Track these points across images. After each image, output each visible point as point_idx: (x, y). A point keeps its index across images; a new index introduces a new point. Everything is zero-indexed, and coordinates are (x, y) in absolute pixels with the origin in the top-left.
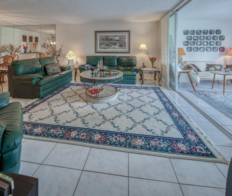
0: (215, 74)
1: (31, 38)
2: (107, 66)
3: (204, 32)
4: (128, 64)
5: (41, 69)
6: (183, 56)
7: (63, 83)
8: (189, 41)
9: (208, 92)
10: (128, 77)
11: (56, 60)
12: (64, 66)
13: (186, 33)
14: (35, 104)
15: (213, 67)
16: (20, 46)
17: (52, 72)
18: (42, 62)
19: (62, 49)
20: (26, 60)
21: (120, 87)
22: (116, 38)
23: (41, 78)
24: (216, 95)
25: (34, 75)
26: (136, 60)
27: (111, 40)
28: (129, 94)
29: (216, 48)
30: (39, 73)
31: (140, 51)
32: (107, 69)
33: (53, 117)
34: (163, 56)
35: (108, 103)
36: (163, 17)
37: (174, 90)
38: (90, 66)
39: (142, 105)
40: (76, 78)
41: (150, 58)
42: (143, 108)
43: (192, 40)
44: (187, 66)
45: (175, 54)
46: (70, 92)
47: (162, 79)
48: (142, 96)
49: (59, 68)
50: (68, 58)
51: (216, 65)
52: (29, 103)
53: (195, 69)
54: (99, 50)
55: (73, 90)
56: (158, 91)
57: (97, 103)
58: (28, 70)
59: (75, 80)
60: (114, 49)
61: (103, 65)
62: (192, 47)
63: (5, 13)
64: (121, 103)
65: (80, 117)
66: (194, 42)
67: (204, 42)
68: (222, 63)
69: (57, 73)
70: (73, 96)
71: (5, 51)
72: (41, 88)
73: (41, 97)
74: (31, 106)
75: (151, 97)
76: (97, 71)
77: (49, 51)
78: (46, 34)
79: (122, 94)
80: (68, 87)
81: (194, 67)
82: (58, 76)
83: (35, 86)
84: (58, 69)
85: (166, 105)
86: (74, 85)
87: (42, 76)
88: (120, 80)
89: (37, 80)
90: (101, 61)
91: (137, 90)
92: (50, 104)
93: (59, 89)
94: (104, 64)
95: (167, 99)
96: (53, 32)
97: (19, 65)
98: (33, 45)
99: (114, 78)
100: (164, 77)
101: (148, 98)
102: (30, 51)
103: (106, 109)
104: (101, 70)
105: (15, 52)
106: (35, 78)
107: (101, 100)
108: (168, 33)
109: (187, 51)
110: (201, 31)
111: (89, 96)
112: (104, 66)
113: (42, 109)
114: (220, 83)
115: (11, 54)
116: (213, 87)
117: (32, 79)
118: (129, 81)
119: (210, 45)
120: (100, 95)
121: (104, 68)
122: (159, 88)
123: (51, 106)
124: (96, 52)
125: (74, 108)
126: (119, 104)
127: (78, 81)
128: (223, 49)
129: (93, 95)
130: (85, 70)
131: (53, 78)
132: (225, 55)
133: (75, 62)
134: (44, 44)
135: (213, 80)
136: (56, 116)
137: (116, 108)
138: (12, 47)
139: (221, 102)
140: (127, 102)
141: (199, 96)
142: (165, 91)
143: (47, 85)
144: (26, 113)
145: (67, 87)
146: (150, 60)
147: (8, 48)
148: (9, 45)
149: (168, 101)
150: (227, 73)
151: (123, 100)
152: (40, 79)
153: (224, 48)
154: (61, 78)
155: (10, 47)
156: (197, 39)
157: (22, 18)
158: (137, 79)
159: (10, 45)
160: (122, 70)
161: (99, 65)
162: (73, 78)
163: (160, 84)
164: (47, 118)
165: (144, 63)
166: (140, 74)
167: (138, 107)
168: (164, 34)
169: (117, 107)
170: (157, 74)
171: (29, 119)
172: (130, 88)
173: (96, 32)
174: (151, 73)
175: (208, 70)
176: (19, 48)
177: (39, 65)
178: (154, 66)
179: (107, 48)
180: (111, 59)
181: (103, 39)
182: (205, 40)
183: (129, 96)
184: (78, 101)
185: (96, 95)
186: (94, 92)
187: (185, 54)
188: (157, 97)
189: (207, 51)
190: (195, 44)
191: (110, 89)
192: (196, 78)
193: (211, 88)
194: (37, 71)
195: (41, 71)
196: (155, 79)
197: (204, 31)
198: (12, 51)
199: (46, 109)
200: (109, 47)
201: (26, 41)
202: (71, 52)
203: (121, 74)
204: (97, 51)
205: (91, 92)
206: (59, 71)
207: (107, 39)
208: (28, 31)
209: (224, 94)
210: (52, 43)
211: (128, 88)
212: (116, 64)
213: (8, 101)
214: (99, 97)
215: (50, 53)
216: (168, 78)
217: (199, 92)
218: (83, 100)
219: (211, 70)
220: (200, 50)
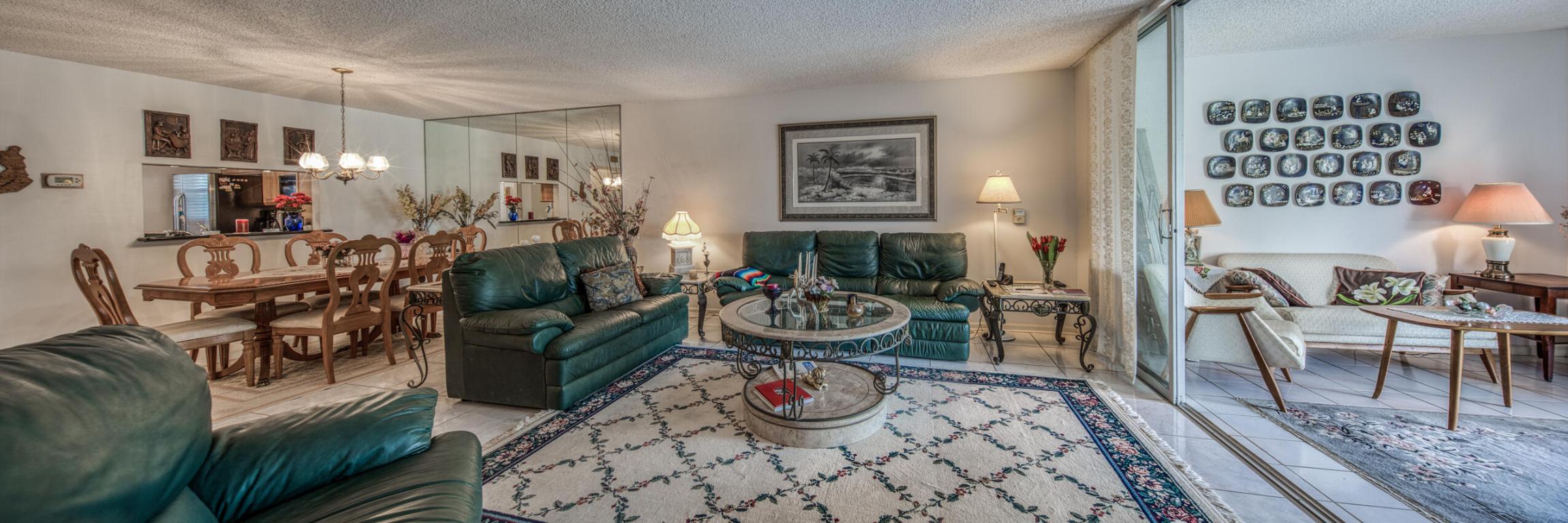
0: (1393, 322)
1: (532, 162)
2: (836, 276)
3: (1317, 106)
4: (927, 266)
5: (564, 287)
6: (1203, 231)
7: (652, 346)
8: (1238, 156)
9: (1356, 412)
10: (930, 326)
11: (622, 249)
12: (652, 274)
13: (1219, 114)
14: (541, 432)
15: (1376, 284)
16: (494, 197)
17: (606, 298)
18: (572, 258)
19: (648, 205)
20: (508, 249)
21: (895, 371)
22: (870, 153)
23: (565, 325)
24: (1408, 432)
25: (537, 314)
26: (964, 249)
27: (849, 160)
28: (941, 409)
29: (1393, 187)
30: (559, 304)
31: (983, 207)
32: (836, 290)
33: (610, 499)
34: (1098, 231)
35: (843, 448)
36: (1101, 42)
37: (1167, 398)
38: (761, 276)
39: (1007, 470)
40: (705, 324)
41: (1035, 240)
42: (1011, 484)
43: (1256, 150)
44: (1227, 278)
45: (1171, 222)
46: (681, 385)
47: (1096, 342)
48: (1002, 422)
49: (637, 284)
50: (669, 242)
51: (1389, 274)
52: (519, 428)
53: (1276, 295)
54: (796, 205)
55: (691, 378)
56: (1082, 397)
57: (795, 445)
58: (514, 290)
59: (701, 333)
60: (862, 201)
61: (819, 274)
62: (1256, 183)
63: (430, 68)
64: (902, 452)
65: (722, 511)
66: (1266, 160)
67: (1320, 157)
68: (1429, 267)
69: (628, 305)
70: (691, 405)
71: (440, 215)
72: (567, 367)
73: (565, 407)
74: (526, 445)
75: (1047, 429)
76: (794, 297)
77: (597, 211)
78: (587, 145)
79: (905, 405)
80: (673, 361)
81: (1267, 287)
82: (632, 319)
83: (543, 359)
84: (632, 287)
85: (1131, 477)
86: (697, 354)
87: (570, 316)
88: (899, 343)
89: (551, 336)
90: (809, 255)
91: (976, 387)
92: (600, 438)
93: (638, 373)
94: (823, 270)
95: (1134, 441)
96: (610, 135)
97: (482, 272)
98: (542, 190)
99: (868, 334)
100: (1106, 329)
101: (1034, 431)
102: (531, 215)
103: (833, 478)
104: (809, 296)
105: (475, 220)
106: (539, 325)
107: (810, 432)
108: (1127, 117)
109: (1227, 203)
110: (1301, 105)
111: (761, 415)
112: (823, 278)
113: (569, 461)
114: (1418, 367)
115: (464, 225)
116: (1384, 390)
117: (530, 331)
118: (935, 344)
119: (1357, 171)
120: (809, 409)
121: (824, 287)
122: (1083, 385)
123: (601, 449)
124: (785, 217)
125: (700, 461)
126: (893, 455)
127: (714, 340)
128: (1429, 192)
129: (778, 410)
130: (739, 294)
131: (612, 326)
132: (1444, 224)
133: (698, 256)
134: (582, 185)
135: (1382, 348)
136: (620, 494)
137: (881, 477)
138: (463, 200)
139: (1444, 472)
140: (934, 450)
141: (1305, 433)
142: (1119, 398)
143: (589, 356)
144: (506, 473)
145: (667, 365)
146: (1036, 248)
147: (452, 202)
148: (453, 193)
149: (1138, 453)
150: (1469, 319)
151: (915, 437)
152: (559, 331)
153: (1436, 187)
154: (642, 324)
155: (457, 200)
156: (1283, 144)
157: (493, 85)
158: (972, 336)
159: (458, 191)
160: (901, 293)
161: (803, 273)
162: (692, 324)
163: (1087, 363)
164: (586, 504)
165: (1003, 265)
166: (985, 314)
167: (985, 479)
168: (1107, 122)
169: (887, 469)
170: (1071, 318)
171: (515, 504)
172: (941, 379)
173: (784, 130)
174: (1038, 309)
175: (1345, 299)
176: (489, 202)
177: (557, 272)
178: (1056, 275)
179: (831, 199)
180: (849, 246)
181: (813, 159)
182: (1327, 148)
183: (941, 419)
184: (713, 430)
185: (788, 407)
186: (779, 391)
187: (1215, 221)
188: (1082, 433)
189: (1337, 202)
190: (1268, 168)
191: (850, 380)
192: (1285, 339)
193: (1371, 390)
194: (548, 297)
195: (566, 297)
196: (1060, 340)
197: (1321, 100)
198: (465, 216)
199: (583, 459)
200: (841, 191)
201: (515, 176)
202: (681, 219)
203: (900, 317)
204: (788, 212)
205: (766, 390)
206: (636, 295)
207: (831, 157)
208: (520, 138)
209: (1451, 427)
210: (607, 181)
211: (932, 376)
212: (873, 267)
213: (429, 430)
214: (804, 416)
215: (602, 221)
216: (1132, 340)
217: (1302, 412)
218: (731, 429)
219: (1361, 301)
220: (1299, 200)
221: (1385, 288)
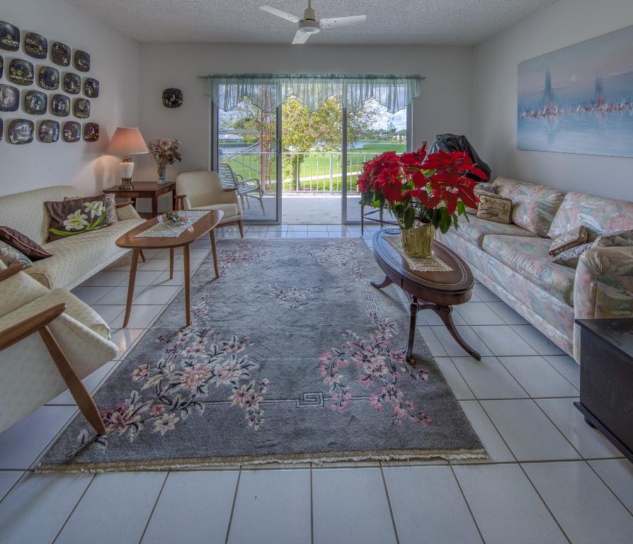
15: (79, 211)
29: (76, 127)
51: (85, 200)
67: (29, 93)
128: (93, 132)
153: (96, 128)
175: (57, 232)
182: (35, 85)
197: (30, 35)
219: (71, 230)
220: (12, 137)
221: (86, 214)
